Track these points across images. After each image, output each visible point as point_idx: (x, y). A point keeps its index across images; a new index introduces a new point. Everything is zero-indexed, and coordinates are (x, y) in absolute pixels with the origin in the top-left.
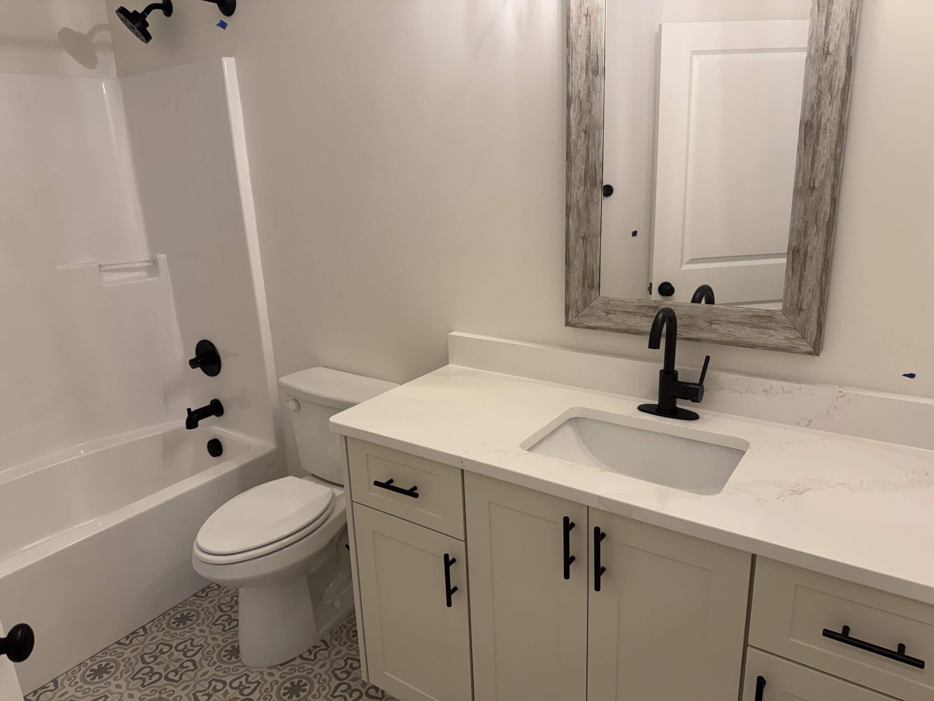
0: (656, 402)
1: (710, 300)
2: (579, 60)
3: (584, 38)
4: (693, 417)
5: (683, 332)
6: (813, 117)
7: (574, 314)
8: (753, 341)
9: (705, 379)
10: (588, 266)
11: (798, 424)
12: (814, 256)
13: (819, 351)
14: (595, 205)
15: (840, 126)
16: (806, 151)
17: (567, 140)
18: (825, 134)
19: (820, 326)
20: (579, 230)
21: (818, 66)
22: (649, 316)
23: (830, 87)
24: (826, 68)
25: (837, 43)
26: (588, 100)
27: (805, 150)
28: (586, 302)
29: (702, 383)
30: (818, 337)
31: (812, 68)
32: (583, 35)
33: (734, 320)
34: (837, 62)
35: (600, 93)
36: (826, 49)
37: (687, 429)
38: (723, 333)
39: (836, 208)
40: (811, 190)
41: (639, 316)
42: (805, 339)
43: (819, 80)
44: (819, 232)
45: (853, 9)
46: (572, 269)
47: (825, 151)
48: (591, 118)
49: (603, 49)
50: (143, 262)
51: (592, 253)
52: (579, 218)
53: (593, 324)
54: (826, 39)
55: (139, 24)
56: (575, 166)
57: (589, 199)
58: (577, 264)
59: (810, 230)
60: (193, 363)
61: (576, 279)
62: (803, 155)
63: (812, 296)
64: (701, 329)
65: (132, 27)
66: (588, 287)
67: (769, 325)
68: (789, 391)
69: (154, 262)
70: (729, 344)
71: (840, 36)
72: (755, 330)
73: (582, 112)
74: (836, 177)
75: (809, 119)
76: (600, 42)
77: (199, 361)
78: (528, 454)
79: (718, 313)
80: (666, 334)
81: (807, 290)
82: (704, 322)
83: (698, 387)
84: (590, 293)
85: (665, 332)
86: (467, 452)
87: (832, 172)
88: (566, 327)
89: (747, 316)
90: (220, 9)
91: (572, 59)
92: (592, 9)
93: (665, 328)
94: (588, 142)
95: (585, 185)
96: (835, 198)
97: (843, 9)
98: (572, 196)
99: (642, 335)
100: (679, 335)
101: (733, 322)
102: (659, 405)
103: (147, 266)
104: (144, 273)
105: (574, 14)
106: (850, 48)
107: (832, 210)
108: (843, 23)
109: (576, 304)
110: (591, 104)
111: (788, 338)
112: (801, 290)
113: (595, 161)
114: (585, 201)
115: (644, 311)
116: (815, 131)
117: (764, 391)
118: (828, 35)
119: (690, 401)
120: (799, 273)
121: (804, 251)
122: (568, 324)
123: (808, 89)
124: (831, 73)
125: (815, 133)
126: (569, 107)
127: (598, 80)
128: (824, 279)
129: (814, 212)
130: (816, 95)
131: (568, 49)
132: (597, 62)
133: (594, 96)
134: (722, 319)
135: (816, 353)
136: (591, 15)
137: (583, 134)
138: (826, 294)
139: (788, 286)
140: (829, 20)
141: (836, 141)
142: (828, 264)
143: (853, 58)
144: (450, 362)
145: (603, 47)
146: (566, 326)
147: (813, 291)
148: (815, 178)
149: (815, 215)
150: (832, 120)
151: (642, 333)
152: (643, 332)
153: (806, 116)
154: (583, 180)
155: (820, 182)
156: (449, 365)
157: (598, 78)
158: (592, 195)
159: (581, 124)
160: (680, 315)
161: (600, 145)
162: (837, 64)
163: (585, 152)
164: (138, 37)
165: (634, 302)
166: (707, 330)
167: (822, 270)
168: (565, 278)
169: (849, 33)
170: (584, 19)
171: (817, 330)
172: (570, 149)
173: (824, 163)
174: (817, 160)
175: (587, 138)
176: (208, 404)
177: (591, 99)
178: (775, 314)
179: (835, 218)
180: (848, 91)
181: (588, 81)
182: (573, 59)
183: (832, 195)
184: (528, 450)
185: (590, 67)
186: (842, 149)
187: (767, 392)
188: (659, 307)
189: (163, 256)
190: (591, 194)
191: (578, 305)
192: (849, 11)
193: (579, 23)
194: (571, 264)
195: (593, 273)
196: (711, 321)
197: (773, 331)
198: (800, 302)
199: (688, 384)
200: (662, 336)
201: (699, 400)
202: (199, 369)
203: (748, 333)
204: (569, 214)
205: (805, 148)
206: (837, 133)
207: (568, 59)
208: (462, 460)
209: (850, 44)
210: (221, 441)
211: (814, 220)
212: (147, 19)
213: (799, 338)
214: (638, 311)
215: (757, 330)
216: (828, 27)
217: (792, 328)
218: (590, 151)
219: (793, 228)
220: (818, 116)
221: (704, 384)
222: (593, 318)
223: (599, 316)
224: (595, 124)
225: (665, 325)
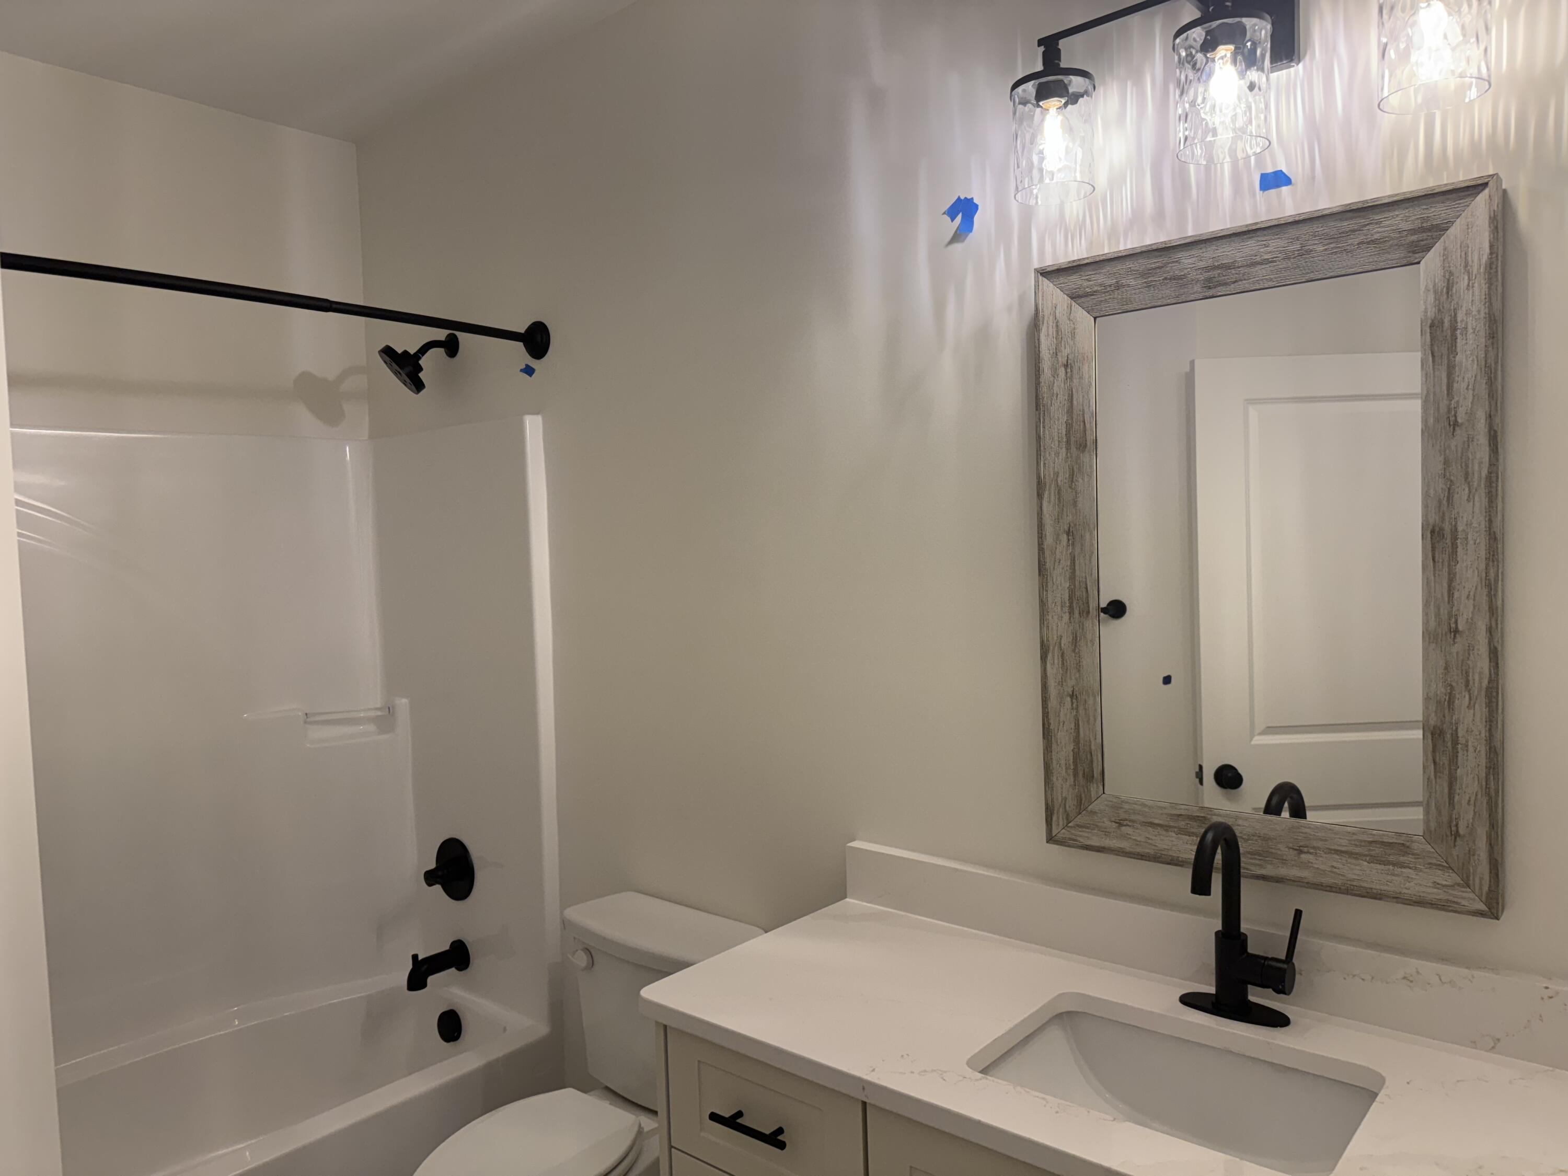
0: (1212, 990)
1: (1299, 811)
2: (1056, 426)
3: (1063, 397)
4: (1278, 1020)
5: (1252, 864)
6: (1443, 519)
7: (1061, 823)
8: (1377, 887)
9: (1296, 950)
10: (1082, 742)
11: (1474, 1044)
12: (1470, 744)
13: (1498, 911)
14: (1089, 644)
15: (1490, 534)
16: (1437, 572)
17: (1039, 544)
18: (1466, 546)
19: (1496, 867)
20: (1064, 684)
21: (1442, 443)
22: (1193, 833)
23: (1467, 476)
24: (1456, 446)
25: (1469, 409)
26: (1071, 487)
27: (1434, 571)
28: (1081, 803)
29: (1292, 959)
30: (1492, 883)
31: (1433, 446)
32: (1062, 393)
33: (1339, 848)
34: (1473, 438)
35: (1090, 476)
36: (1452, 419)
37: (1269, 1043)
38: (1322, 870)
39: (1500, 665)
40: (1453, 634)
41: (1174, 832)
42: (1469, 887)
43: (1446, 462)
44: (1475, 703)
45: (1489, 361)
46: (1054, 746)
47: (1470, 571)
48: (1076, 512)
49: (1093, 414)
50: (372, 709)
51: (1088, 721)
52: (1063, 664)
53: (1095, 841)
54: (1450, 404)
55: (409, 369)
56: (1053, 583)
57: (1078, 635)
58: (1063, 737)
59: (1458, 699)
60: (431, 878)
61: (1063, 762)
62: (1433, 577)
63: (1475, 813)
64: (1284, 861)
65: (399, 372)
66: (1084, 777)
67: (1402, 859)
68: (1450, 982)
69: (390, 710)
70: (1334, 889)
71: (1473, 401)
72: (1378, 866)
73: (1061, 505)
74: (1493, 614)
75: (1437, 522)
76: (1088, 404)
77: (440, 873)
78: (981, 1079)
79: (1311, 835)
80: (1223, 866)
81: (1464, 802)
82: (1287, 850)
83: (1285, 966)
84: (1087, 788)
85: (1221, 862)
86: (873, 1070)
87: (1485, 606)
88: (1048, 844)
89: (1361, 841)
90: (527, 351)
91: (1044, 427)
92: (1075, 356)
93: (1219, 857)
94: (1073, 548)
95: (1071, 612)
96: (1496, 648)
97: (1473, 361)
98: (1050, 628)
99: (1182, 866)
100: (1244, 868)
101: (1337, 852)
102: (1216, 995)
103: (378, 716)
104: (372, 727)
105: (1046, 365)
106: (1492, 417)
107: (1492, 669)
108: (1475, 380)
109: (1065, 805)
110: (1076, 492)
111: (1438, 884)
112: (1453, 801)
113: (1086, 576)
114: (1071, 638)
115: (1182, 824)
116: (1448, 541)
117: (1404, 978)
118: (1453, 398)
119: (1271, 990)
120: (1446, 772)
121: (1452, 734)
122: (1051, 839)
123: (1429, 477)
124: (1464, 454)
125: (1450, 544)
126: (1040, 496)
127: (1085, 458)
128: (1492, 784)
129: (1462, 670)
130: (1444, 487)
131: (1037, 412)
132: (1085, 431)
133: (1080, 480)
134: (1319, 844)
135: (1494, 915)
136: (1073, 365)
137: (1065, 536)
138: (1500, 810)
139: (1430, 793)
140: (1453, 376)
141: (1486, 558)
142: (1497, 758)
143: (1499, 433)
144: (848, 896)
145: (1093, 410)
146: (1047, 842)
147: (1475, 804)
148: (1457, 615)
149: (1464, 675)
150: (1475, 525)
151: (1181, 863)
152: (1182, 861)
153: (1432, 517)
154: (1068, 604)
155: (1467, 622)
156: (847, 900)
157: (1087, 455)
158: (1083, 629)
159: (1061, 521)
160: (1245, 834)
161: (1093, 555)
162: (1472, 441)
163: (1069, 563)
164: (405, 385)
165: (1165, 808)
166: (1293, 862)
167: (1486, 767)
168: (1044, 760)
169: (1487, 396)
170: (1062, 372)
171: (1491, 872)
172: (1044, 558)
173: (1469, 592)
174: (1457, 587)
175: (1070, 542)
176: (447, 947)
177: (1075, 485)
178: (1412, 841)
179: (1500, 681)
180: (1497, 481)
181: (1070, 459)
182: (1046, 427)
183: (1489, 643)
184: (981, 1072)
185: (1073, 439)
186: (1498, 571)
187: (1412, 982)
188: (1209, 819)
189: (404, 701)
190: (1081, 626)
191: (1067, 807)
192: (1483, 363)
193: (1054, 377)
194: (1053, 737)
195: (1091, 755)
196: (1300, 847)
197: (1410, 871)
198: (1454, 823)
199: (1266, 958)
200: (1214, 870)
201: (1287, 991)
202: (438, 888)
203: (1365, 871)
204: (1046, 657)
205: (1434, 567)
206: (1486, 545)
207: (1039, 429)
208: (864, 1084)
209: (1490, 411)
210: (460, 1014)
211: (1464, 683)
212: (421, 362)
213: (1459, 885)
214: (1172, 824)
215: (1382, 867)
216: (1452, 386)
217: (1445, 866)
218: (1077, 562)
219: (1427, 694)
220: (1451, 518)
221: (1294, 960)
222: (1095, 831)
223: (1105, 828)
224: (1084, 522)
225: (1219, 851)
